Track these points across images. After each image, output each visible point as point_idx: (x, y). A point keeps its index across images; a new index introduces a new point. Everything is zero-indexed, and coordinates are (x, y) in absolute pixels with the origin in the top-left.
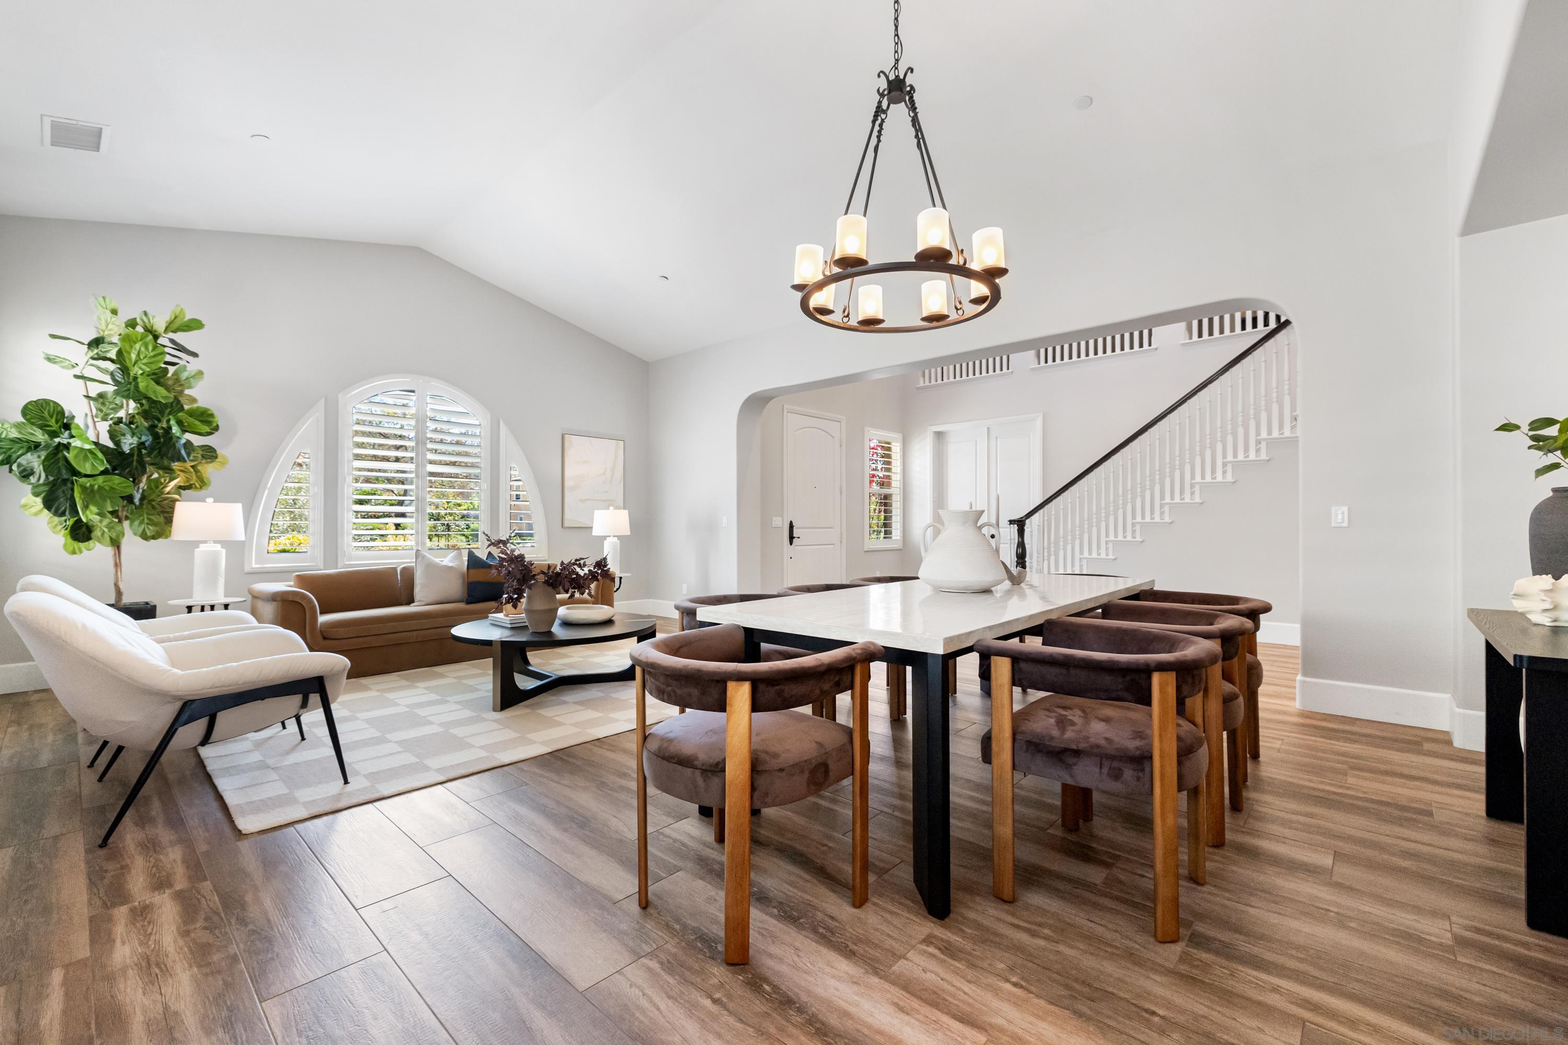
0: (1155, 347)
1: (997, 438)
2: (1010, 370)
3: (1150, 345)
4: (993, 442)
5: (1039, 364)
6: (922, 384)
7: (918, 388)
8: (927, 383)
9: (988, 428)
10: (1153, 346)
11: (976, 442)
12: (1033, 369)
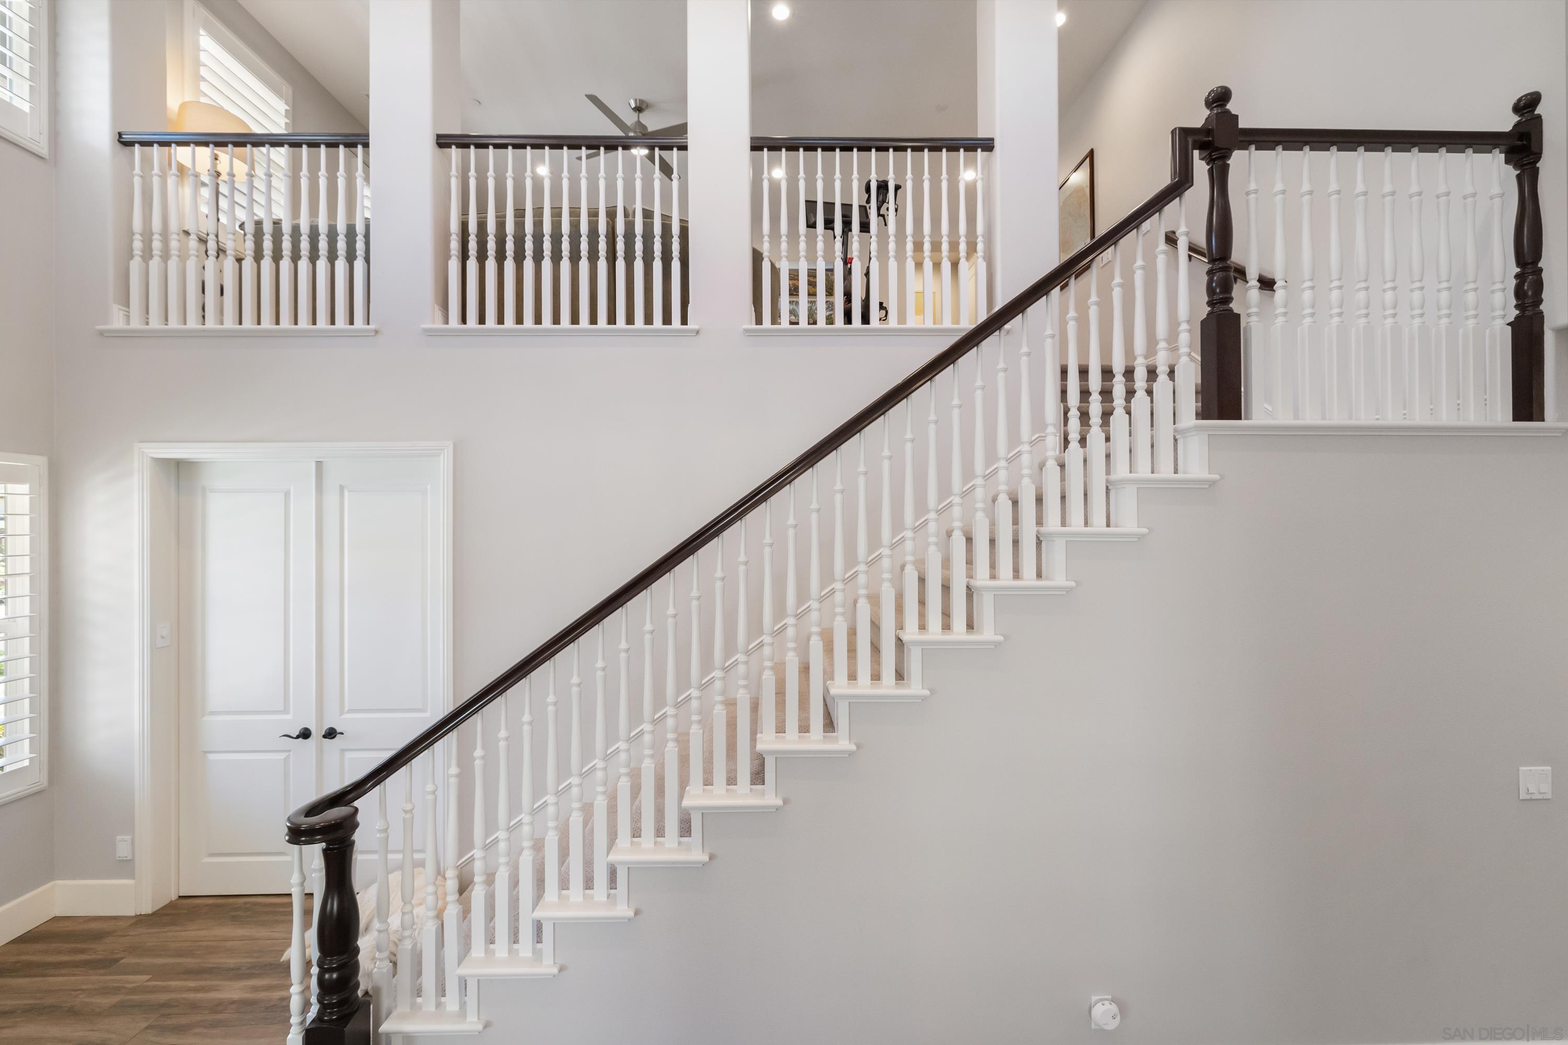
0: (696, 327)
1: (342, 488)
2: (372, 326)
3: (684, 321)
4: (331, 500)
5: (447, 322)
6: (117, 322)
7: (101, 333)
8: (136, 323)
9: (319, 464)
10: (691, 325)
11: (287, 494)
12: (430, 333)
